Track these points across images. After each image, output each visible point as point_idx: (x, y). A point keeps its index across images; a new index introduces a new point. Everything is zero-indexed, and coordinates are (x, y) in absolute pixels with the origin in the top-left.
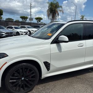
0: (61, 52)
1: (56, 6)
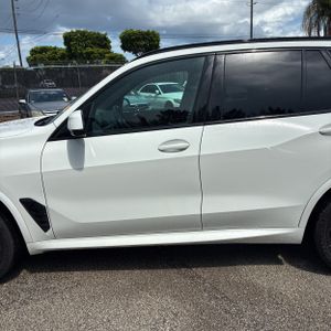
0: (81, 169)
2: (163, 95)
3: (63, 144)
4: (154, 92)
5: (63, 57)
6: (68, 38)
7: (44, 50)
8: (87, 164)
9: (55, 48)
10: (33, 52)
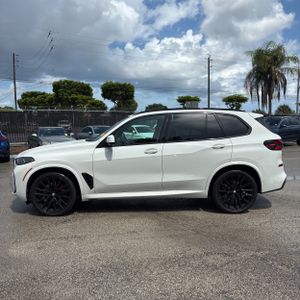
0: (110, 160)
1: (275, 58)
2: (138, 134)
3: (103, 150)
4: (131, 131)
5: (51, 101)
6: (56, 86)
7: (34, 94)
8: (114, 158)
9: (44, 93)
10: (24, 96)
